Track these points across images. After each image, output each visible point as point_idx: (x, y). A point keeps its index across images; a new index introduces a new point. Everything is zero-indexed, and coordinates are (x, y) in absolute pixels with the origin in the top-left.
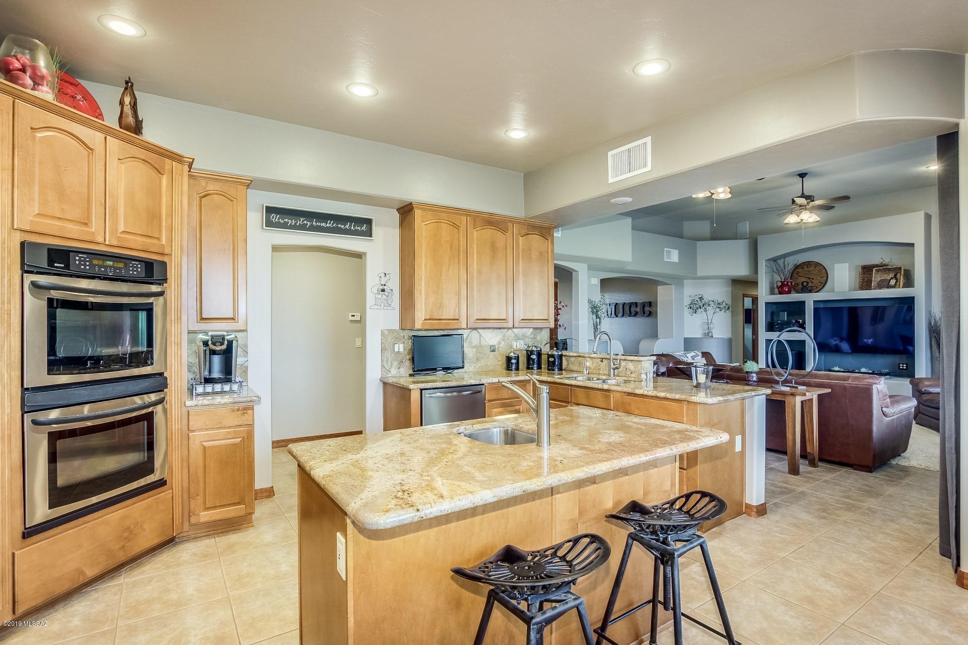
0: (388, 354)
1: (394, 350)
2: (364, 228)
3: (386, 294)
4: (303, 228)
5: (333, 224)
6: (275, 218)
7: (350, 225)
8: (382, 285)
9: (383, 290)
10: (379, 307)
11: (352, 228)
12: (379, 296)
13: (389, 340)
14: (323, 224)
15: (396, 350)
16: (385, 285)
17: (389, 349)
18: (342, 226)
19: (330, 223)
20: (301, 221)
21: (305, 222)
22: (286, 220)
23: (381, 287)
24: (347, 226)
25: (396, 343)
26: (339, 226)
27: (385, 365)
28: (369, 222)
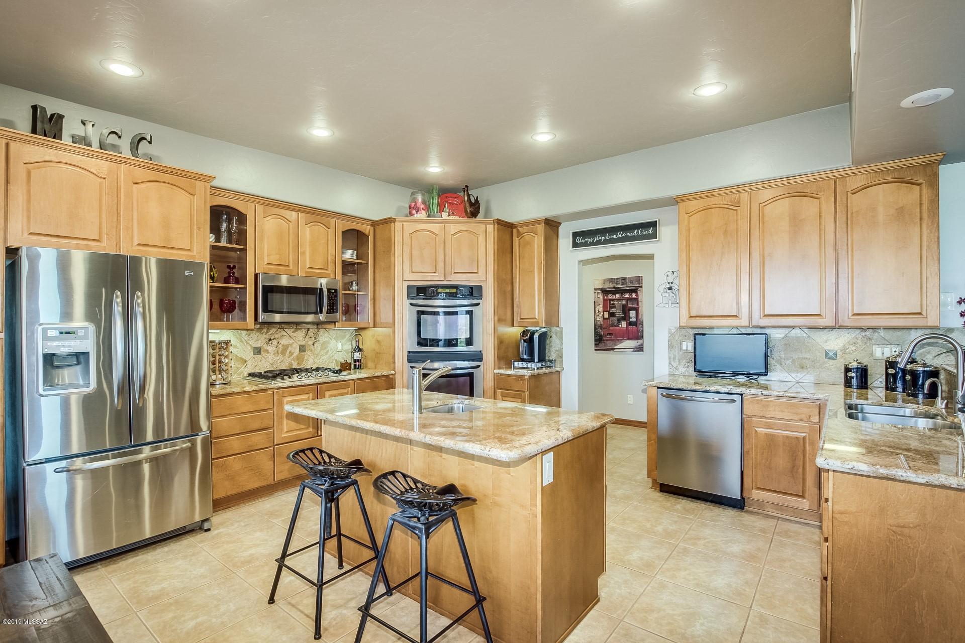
0: (675, 352)
1: (681, 349)
2: (650, 232)
3: (673, 291)
4: (599, 243)
5: (622, 234)
6: (579, 240)
7: (638, 232)
8: (669, 283)
9: (670, 288)
10: (667, 305)
11: (640, 233)
12: (667, 295)
13: (677, 338)
14: (615, 236)
15: (684, 348)
16: (672, 283)
17: (677, 347)
18: (631, 235)
19: (620, 234)
20: (598, 237)
21: (600, 238)
22: (587, 240)
23: (669, 286)
24: (635, 233)
25: (684, 341)
26: (628, 234)
27: (672, 363)
28: (653, 224)
